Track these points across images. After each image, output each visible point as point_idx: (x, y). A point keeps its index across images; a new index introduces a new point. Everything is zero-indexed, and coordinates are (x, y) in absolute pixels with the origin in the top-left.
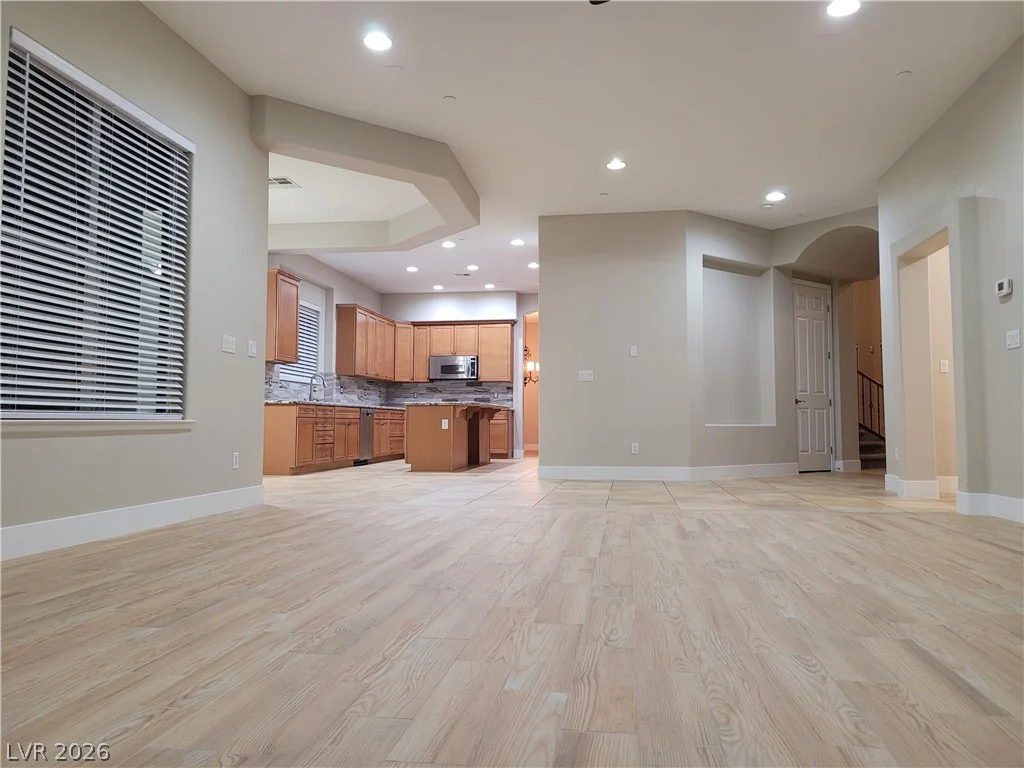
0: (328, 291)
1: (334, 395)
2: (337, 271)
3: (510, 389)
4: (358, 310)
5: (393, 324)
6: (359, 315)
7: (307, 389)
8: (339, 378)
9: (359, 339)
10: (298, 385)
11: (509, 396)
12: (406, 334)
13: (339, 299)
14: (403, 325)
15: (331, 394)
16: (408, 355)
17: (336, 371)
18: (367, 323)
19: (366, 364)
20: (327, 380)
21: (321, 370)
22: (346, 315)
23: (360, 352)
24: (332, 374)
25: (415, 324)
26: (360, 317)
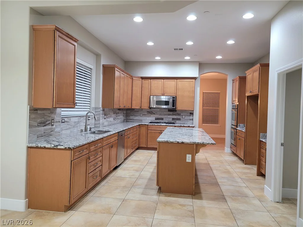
0: (98, 56)
1: (101, 121)
2: (103, 43)
3: (192, 114)
4: (116, 69)
5: (132, 77)
6: (116, 71)
7: (83, 120)
8: (103, 110)
9: (116, 87)
10: (77, 118)
11: (191, 117)
12: (138, 83)
13: (104, 61)
14: (136, 79)
15: (99, 120)
16: (139, 95)
17: (102, 106)
18: (120, 77)
19: (119, 101)
20: (97, 115)
21: (93, 105)
22: (108, 71)
23: (116, 94)
24: (100, 108)
25: (143, 78)
26: (117, 74)
